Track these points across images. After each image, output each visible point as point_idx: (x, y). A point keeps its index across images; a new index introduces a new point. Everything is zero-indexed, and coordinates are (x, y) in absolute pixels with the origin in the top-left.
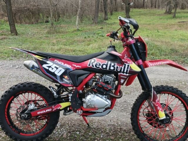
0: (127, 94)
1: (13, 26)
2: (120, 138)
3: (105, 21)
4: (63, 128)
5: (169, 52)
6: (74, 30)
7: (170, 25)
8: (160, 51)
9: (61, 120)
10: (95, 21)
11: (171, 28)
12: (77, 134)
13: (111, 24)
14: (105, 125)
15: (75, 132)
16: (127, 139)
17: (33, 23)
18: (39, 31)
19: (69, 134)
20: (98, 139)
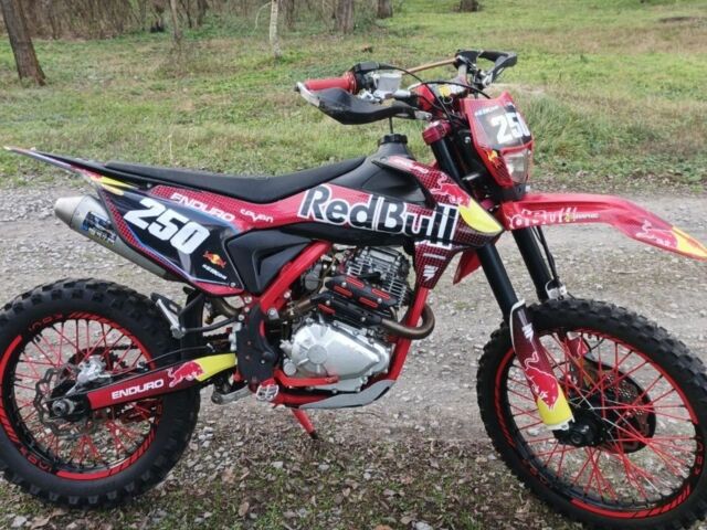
0: (461, 309)
1: (25, 51)
2: (437, 479)
3: (379, 22)
4: (221, 449)
5: (622, 140)
6: (262, 59)
7: (630, 34)
8: (592, 137)
9: (216, 415)
10: (344, 23)
11: (633, 43)
12: (274, 469)
13: (406, 34)
14: (378, 431)
15: (269, 460)
16: (461, 481)
17: (102, 36)
18: (127, 66)
19: (246, 472)
20: (355, 486)
